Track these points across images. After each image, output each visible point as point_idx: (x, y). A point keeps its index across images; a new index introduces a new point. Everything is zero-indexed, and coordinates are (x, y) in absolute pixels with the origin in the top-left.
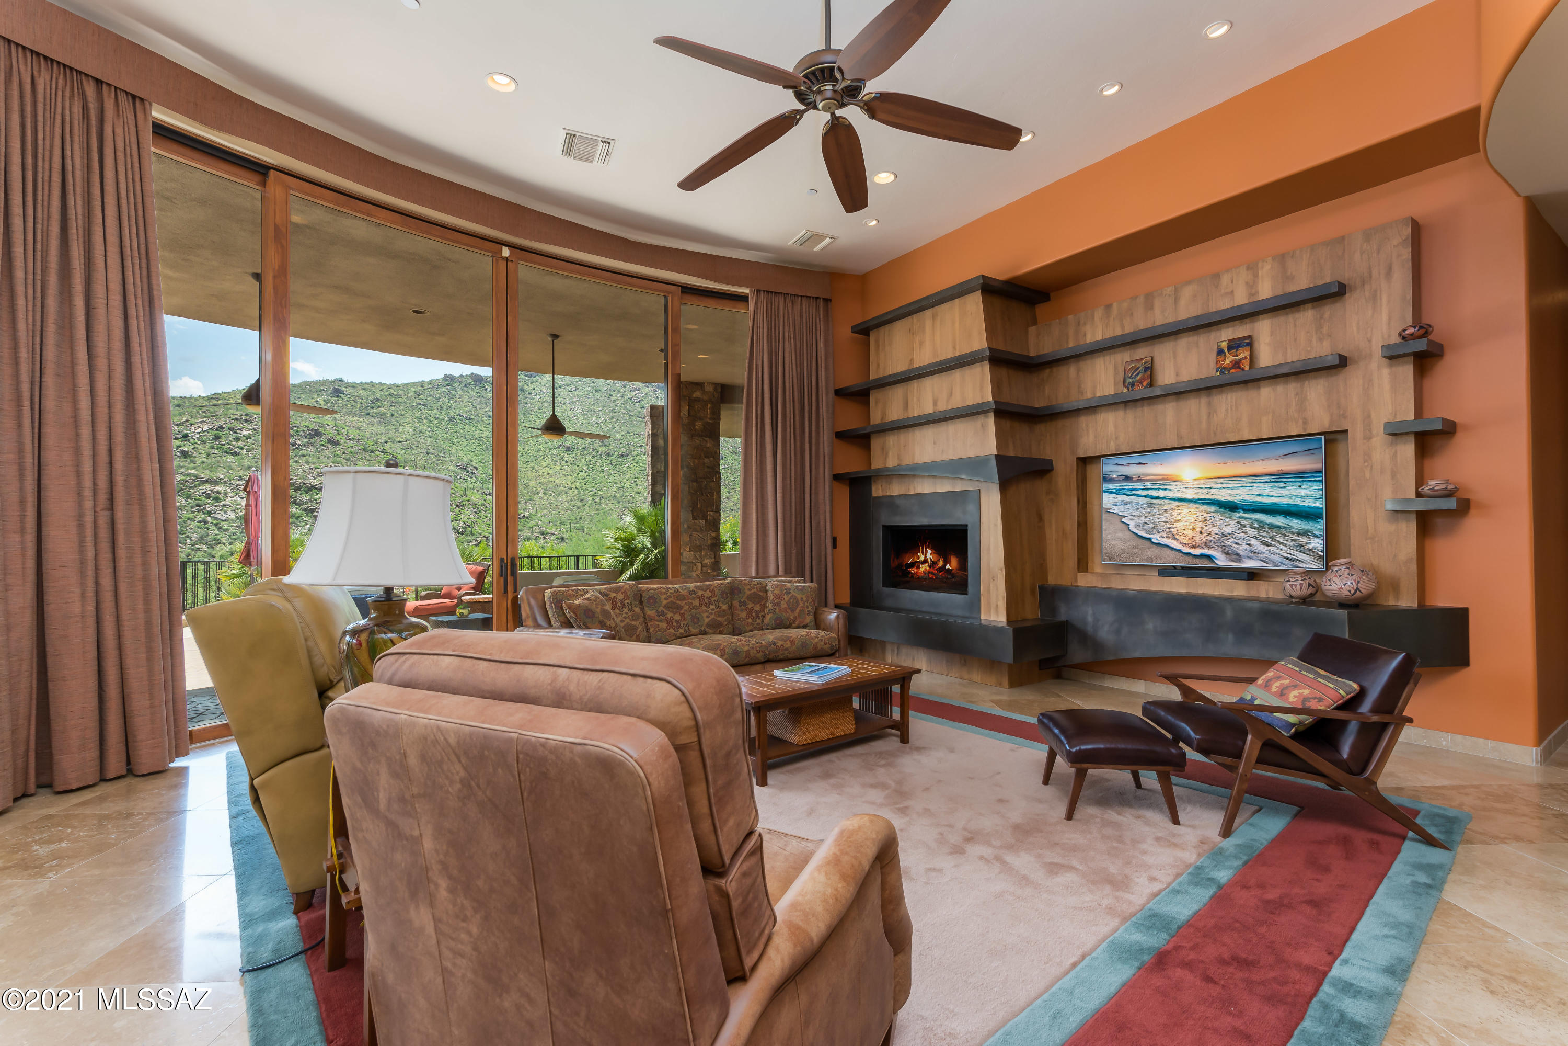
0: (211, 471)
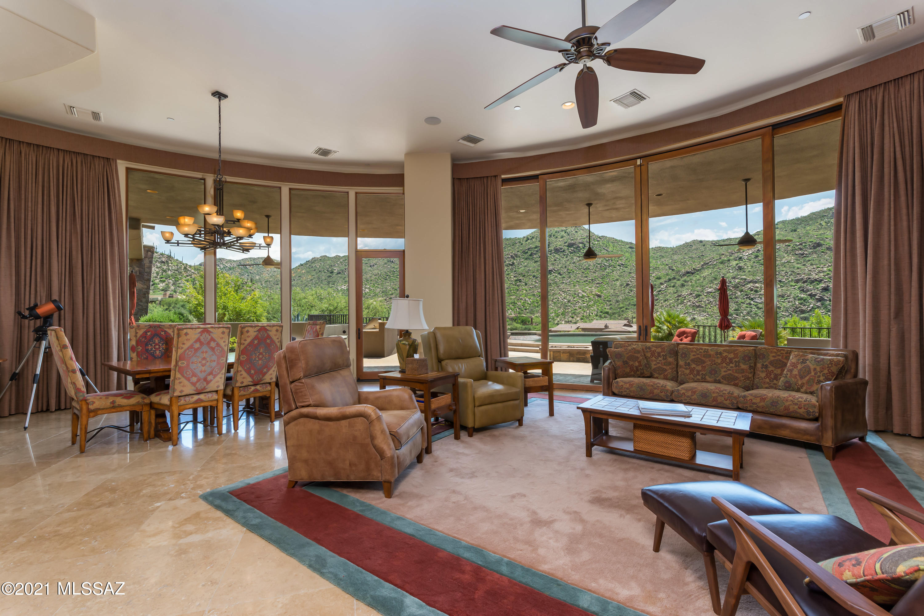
0: (753, 276)
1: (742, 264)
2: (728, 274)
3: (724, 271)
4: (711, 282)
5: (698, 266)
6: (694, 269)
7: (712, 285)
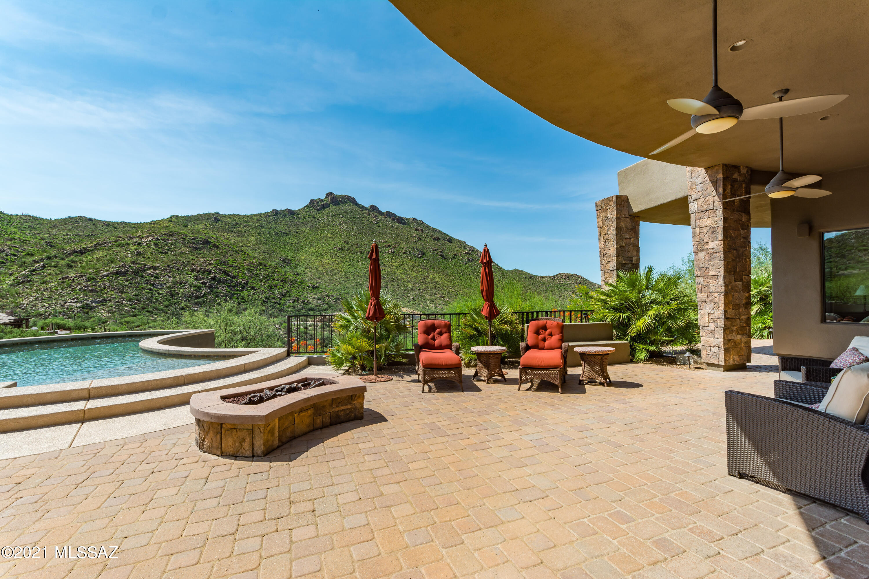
1: (141, 250)
2: (126, 259)
3: (122, 255)
4: (107, 265)
5: (90, 245)
6: (83, 248)
7: (108, 268)
